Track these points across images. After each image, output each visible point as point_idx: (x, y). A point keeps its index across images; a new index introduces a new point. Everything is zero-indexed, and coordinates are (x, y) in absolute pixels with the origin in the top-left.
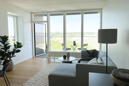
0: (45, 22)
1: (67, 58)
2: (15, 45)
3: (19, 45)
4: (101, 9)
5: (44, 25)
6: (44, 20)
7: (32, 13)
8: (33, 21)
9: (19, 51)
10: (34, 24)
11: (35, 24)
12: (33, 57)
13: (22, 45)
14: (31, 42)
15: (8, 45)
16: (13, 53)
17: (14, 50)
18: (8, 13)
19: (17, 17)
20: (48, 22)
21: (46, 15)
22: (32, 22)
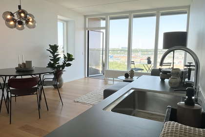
0: (103, 28)
1: (129, 77)
2: (65, 57)
3: (69, 58)
4: (189, 7)
5: (102, 33)
6: (101, 26)
7: (85, 17)
8: (87, 27)
9: (69, 65)
10: (88, 31)
11: (90, 32)
12: (85, 77)
13: (73, 57)
14: (83, 56)
15: (57, 57)
16: (63, 67)
17: (64, 63)
18: (59, 17)
19: (67, 22)
20: (106, 28)
21: (104, 19)
22: (85, 28)
